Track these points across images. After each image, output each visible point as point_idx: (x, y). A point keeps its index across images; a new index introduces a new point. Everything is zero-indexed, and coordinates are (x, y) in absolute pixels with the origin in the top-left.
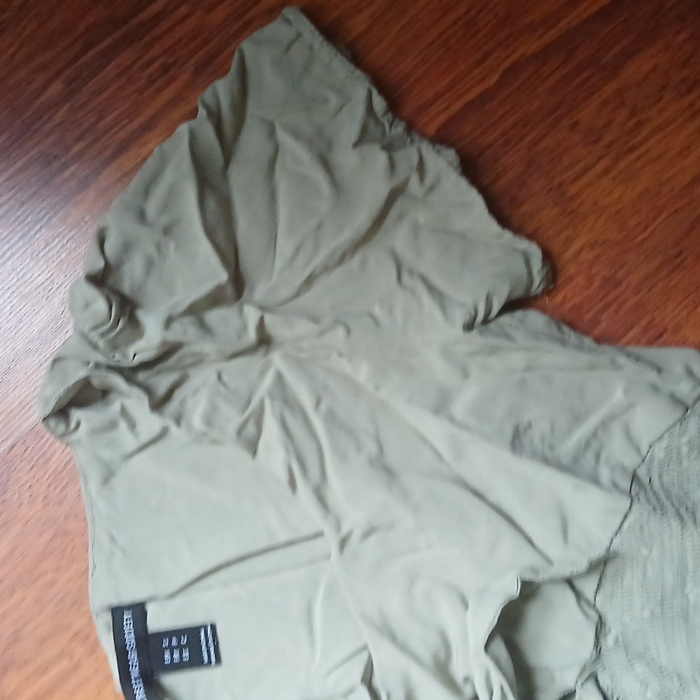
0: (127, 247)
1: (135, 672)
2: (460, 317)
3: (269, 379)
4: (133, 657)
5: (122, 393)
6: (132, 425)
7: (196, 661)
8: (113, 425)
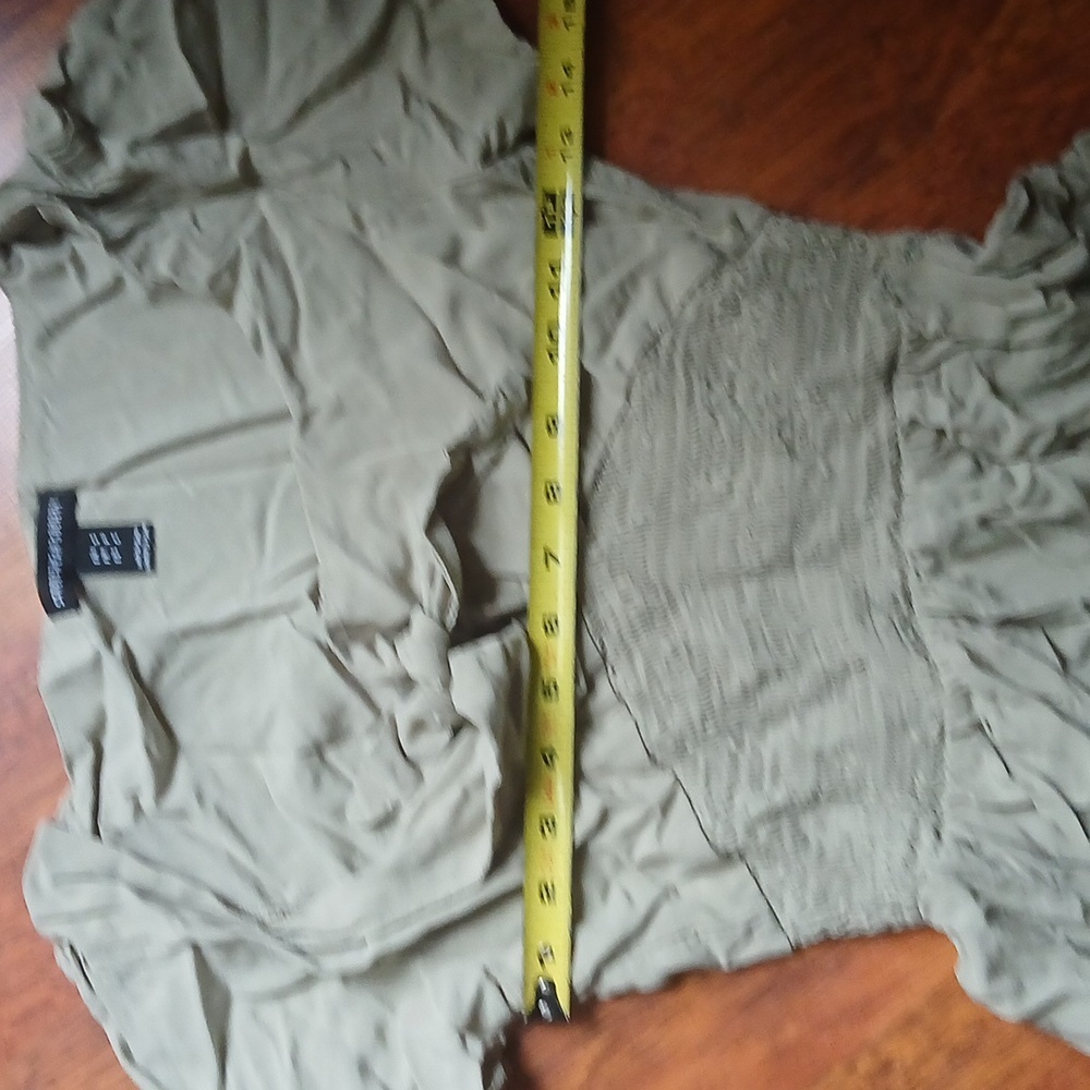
0: (91, 62)
1: (55, 564)
2: (472, 150)
3: (250, 226)
4: (56, 550)
5: (75, 233)
6: (81, 270)
7: (128, 566)
8: (59, 270)
